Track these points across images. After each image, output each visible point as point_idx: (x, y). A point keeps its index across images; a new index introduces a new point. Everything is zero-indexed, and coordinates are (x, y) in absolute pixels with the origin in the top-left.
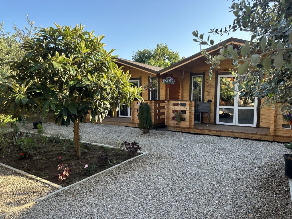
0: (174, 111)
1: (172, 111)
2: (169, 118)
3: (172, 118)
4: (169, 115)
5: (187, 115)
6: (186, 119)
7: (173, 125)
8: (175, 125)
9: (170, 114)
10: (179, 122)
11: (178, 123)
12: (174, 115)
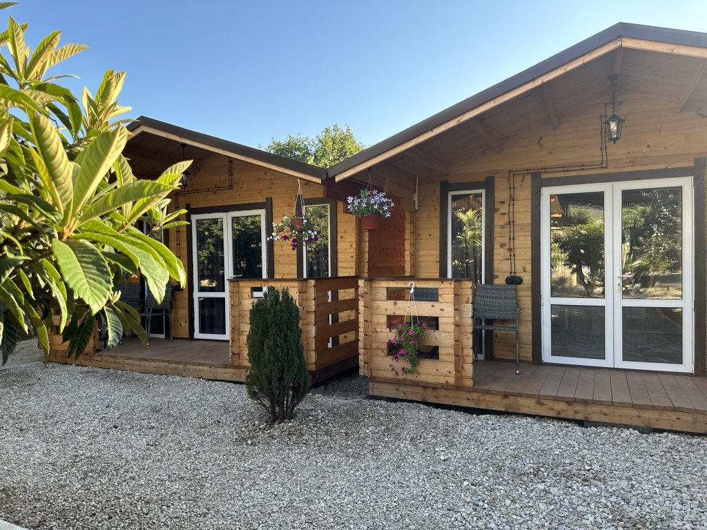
0: (392, 321)
1: (384, 320)
2: (375, 345)
3: (385, 346)
4: (374, 334)
5: (444, 335)
6: (441, 351)
7: (390, 375)
8: (397, 374)
9: (376, 332)
10: (414, 364)
11: (408, 366)
12: (392, 335)
